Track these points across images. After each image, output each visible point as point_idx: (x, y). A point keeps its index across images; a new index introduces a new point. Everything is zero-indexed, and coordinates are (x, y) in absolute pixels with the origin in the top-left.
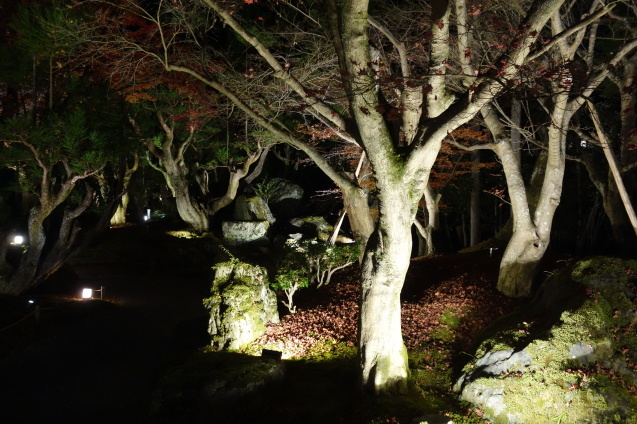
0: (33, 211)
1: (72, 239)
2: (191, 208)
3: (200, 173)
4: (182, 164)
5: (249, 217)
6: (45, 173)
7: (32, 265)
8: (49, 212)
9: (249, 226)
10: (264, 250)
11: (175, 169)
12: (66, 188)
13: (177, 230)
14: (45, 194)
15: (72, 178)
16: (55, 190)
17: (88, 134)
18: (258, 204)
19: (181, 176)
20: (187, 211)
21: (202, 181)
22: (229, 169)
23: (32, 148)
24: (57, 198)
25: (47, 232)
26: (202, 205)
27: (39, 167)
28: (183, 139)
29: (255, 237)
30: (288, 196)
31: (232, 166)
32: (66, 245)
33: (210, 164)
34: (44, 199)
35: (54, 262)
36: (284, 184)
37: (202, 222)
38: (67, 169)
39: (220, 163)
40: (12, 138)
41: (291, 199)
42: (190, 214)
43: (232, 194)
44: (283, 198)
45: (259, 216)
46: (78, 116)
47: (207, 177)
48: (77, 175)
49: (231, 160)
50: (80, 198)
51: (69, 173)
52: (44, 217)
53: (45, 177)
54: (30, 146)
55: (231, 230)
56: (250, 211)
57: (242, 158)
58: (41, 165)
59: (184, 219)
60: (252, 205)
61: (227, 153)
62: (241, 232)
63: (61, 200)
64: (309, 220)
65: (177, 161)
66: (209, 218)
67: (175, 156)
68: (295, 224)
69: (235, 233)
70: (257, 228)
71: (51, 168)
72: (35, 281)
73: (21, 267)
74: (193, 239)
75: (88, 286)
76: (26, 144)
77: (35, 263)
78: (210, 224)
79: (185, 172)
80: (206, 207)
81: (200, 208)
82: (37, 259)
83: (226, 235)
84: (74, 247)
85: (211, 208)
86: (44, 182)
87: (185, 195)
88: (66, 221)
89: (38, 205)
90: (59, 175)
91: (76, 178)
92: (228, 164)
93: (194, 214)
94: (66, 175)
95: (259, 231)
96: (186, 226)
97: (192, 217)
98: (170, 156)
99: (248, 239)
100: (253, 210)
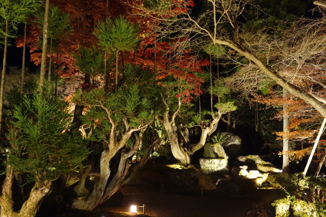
0: (104, 153)
1: (126, 172)
2: (179, 150)
3: (183, 130)
4: (174, 125)
5: (214, 156)
6: (113, 128)
7: (101, 190)
8: (114, 154)
9: (216, 161)
10: (227, 176)
11: (170, 127)
12: (126, 137)
13: (172, 164)
14: (112, 142)
15: (129, 130)
16: (118, 139)
17: (141, 99)
18: (218, 148)
19: (173, 132)
20: (177, 152)
21: (185, 135)
22: (202, 127)
23: (107, 110)
24: (119, 144)
25: (111, 167)
26: (186, 149)
27: (109, 124)
28: (174, 110)
29: (220, 168)
30: (233, 143)
31: (203, 125)
32: (122, 176)
33: (191, 124)
34: (111, 145)
35: (114, 187)
36: (229, 136)
37: (186, 159)
38: (126, 124)
39: (196, 124)
40: (95, 103)
41: (234, 145)
42: (179, 154)
43: (203, 141)
44: (230, 144)
45: (219, 155)
46: (135, 88)
47: (187, 132)
48: (133, 128)
49: (202, 122)
50: (132, 144)
51: (127, 127)
52: (111, 157)
53: (112, 130)
54: (105, 108)
55: (206, 164)
56: (214, 152)
57: (208, 121)
58: (111, 122)
59: (175, 157)
60: (215, 149)
61: (200, 118)
62: (212, 165)
63: (121, 146)
64: (249, 157)
65: (171, 123)
66: (190, 156)
67: (170, 120)
68: (241, 160)
69: (208, 165)
70: (221, 163)
71: (117, 124)
72: (102, 201)
73: (94, 191)
74: (183, 170)
75: (134, 204)
76: (103, 107)
77: (103, 189)
78: (191, 160)
79: (176, 129)
80: (188, 150)
81: (185, 151)
82: (105, 186)
83: (202, 167)
84: (126, 178)
85: (191, 151)
86: (112, 134)
87: (176, 143)
88: (123, 160)
89: (108, 149)
90: (121, 128)
91: (132, 131)
92: (201, 124)
93: (181, 154)
94: (125, 129)
95: (222, 165)
96: (176, 161)
97: (180, 156)
98: (167, 120)
99: (216, 170)
100: (216, 151)
